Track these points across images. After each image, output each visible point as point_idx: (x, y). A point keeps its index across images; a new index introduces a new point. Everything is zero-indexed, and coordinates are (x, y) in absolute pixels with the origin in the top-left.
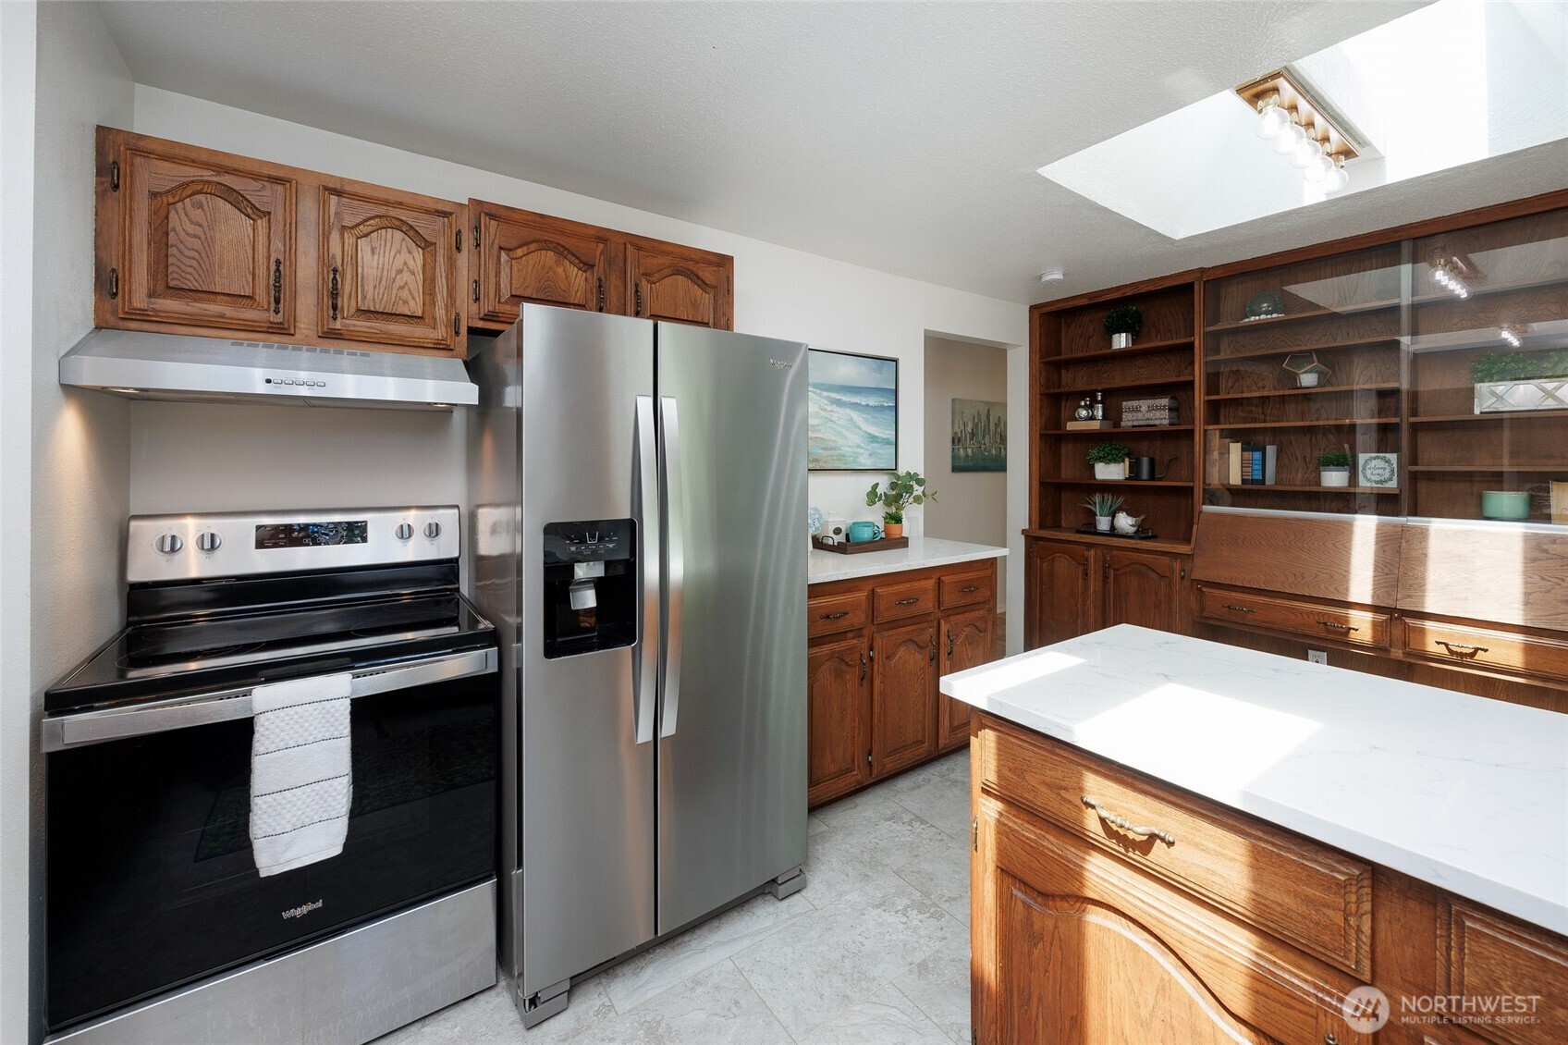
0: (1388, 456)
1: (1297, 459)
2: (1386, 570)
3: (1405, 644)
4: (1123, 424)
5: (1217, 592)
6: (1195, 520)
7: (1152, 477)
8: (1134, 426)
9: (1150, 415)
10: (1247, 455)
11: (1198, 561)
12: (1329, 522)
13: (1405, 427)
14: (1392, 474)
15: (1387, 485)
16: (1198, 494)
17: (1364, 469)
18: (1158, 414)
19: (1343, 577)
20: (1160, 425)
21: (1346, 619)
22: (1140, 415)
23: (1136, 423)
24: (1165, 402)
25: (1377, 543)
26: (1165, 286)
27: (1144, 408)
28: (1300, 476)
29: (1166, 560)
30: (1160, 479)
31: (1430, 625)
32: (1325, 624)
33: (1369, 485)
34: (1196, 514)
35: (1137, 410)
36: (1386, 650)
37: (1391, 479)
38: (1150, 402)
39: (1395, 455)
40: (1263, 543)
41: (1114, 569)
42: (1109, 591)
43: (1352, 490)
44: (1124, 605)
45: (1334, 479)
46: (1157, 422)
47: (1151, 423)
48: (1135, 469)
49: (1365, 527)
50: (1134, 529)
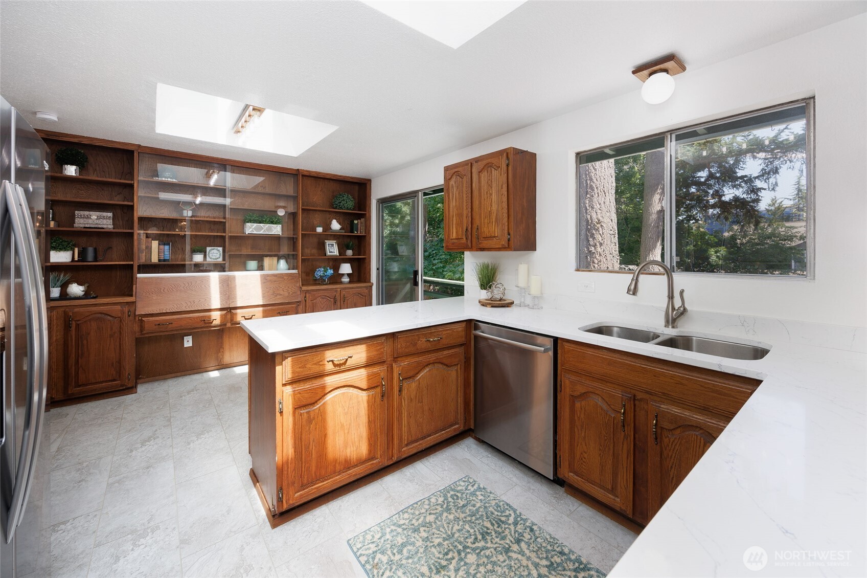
0: (219, 248)
1: (179, 249)
2: (225, 293)
3: (232, 320)
4: (75, 225)
5: (151, 319)
6: (134, 283)
7: (96, 260)
8: (85, 228)
9: (97, 222)
10: (162, 247)
11: (139, 305)
12: (199, 277)
13: (227, 237)
14: (220, 256)
15: (218, 260)
16: (135, 269)
17: (209, 254)
18: (105, 221)
19: (208, 299)
20: (107, 228)
21: (209, 317)
22: (90, 221)
23: (86, 226)
24: (110, 214)
25: (220, 283)
26: (114, 147)
27: (94, 217)
28: (180, 256)
29: (119, 307)
30: (101, 261)
31: (238, 311)
32: (204, 320)
33: (211, 260)
34: (134, 279)
35: (88, 217)
36: (226, 325)
37: (220, 258)
38: (98, 213)
39: (221, 248)
40: (175, 290)
41: (75, 321)
42: (71, 337)
43: (205, 262)
44: (85, 342)
45: (198, 258)
46: (104, 226)
47: (100, 226)
48: (83, 254)
49: (214, 277)
50: (84, 293)
